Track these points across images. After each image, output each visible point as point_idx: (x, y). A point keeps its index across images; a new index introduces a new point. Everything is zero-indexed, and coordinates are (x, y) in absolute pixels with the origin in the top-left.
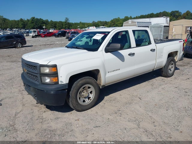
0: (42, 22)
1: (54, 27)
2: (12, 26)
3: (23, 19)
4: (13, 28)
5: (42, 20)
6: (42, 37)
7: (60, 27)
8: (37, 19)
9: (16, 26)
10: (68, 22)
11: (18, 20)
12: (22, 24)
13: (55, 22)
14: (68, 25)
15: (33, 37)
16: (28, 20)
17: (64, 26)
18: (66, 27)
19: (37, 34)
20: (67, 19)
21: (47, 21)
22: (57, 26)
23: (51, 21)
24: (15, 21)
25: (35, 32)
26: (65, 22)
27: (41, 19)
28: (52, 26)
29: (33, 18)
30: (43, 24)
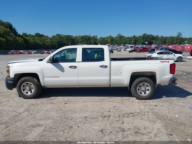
0: (153, 37)
1: (164, 42)
2: (126, 42)
3: (136, 36)
4: (126, 44)
5: (153, 36)
6: (137, 52)
7: (170, 43)
8: (148, 35)
9: (129, 42)
10: (181, 37)
11: (132, 37)
12: (134, 40)
13: (165, 37)
14: (179, 40)
15: (130, 52)
16: (140, 37)
17: (175, 42)
18: (177, 42)
19: (133, 49)
20: (180, 34)
21: (157, 37)
22: (167, 41)
23: (162, 36)
24: (129, 38)
25: (132, 47)
26: (177, 37)
27: (151, 35)
28: (162, 41)
29: (145, 34)
30: (153, 39)
